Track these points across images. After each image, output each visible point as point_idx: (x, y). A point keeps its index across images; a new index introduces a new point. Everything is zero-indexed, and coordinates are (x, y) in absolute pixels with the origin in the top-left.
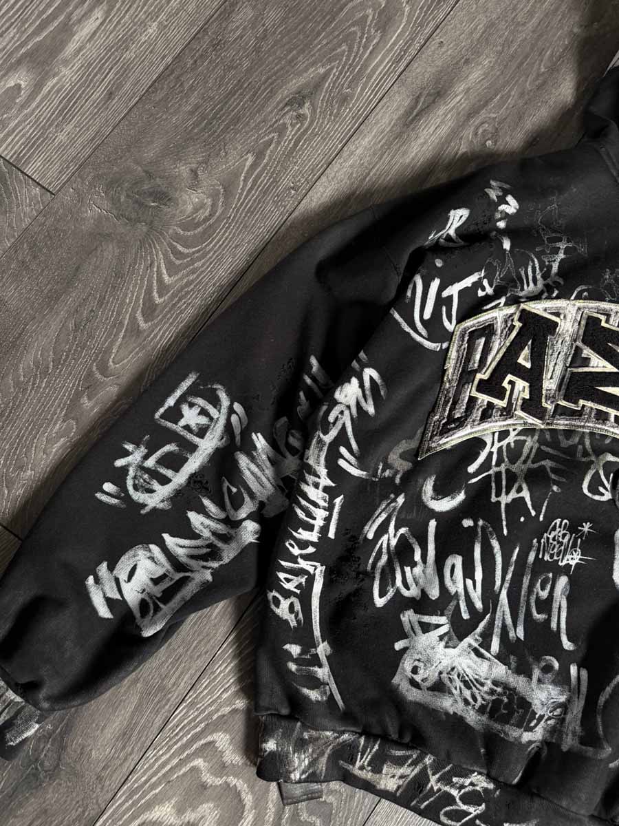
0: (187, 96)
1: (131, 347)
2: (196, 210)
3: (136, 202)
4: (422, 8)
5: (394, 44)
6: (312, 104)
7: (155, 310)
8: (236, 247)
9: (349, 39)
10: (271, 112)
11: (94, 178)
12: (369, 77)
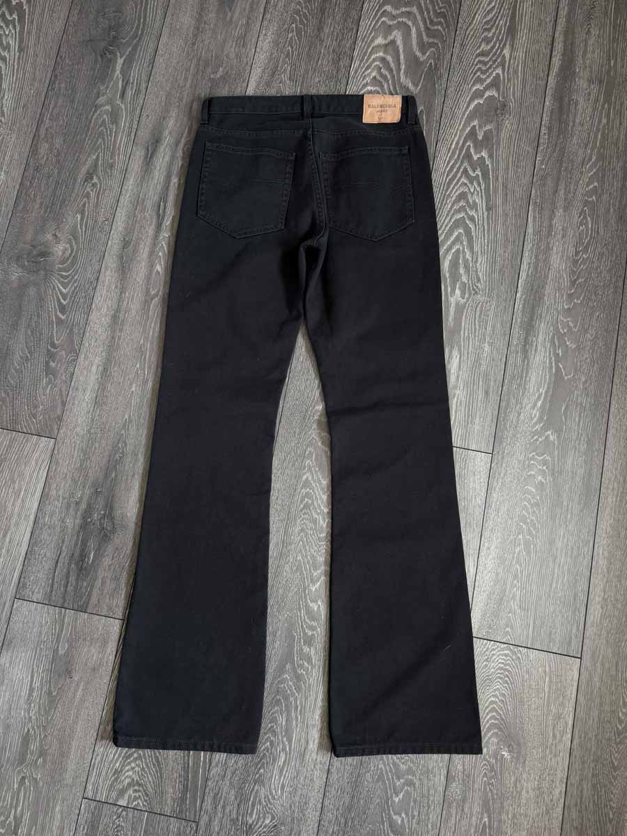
0: (35, 201)
1: (62, 330)
2: (64, 253)
3: (33, 262)
4: (130, 103)
5: (125, 126)
6: (97, 176)
7: (65, 308)
8: (90, 261)
9: (101, 135)
10: (79, 189)
11: (8, 260)
12: (119, 149)
